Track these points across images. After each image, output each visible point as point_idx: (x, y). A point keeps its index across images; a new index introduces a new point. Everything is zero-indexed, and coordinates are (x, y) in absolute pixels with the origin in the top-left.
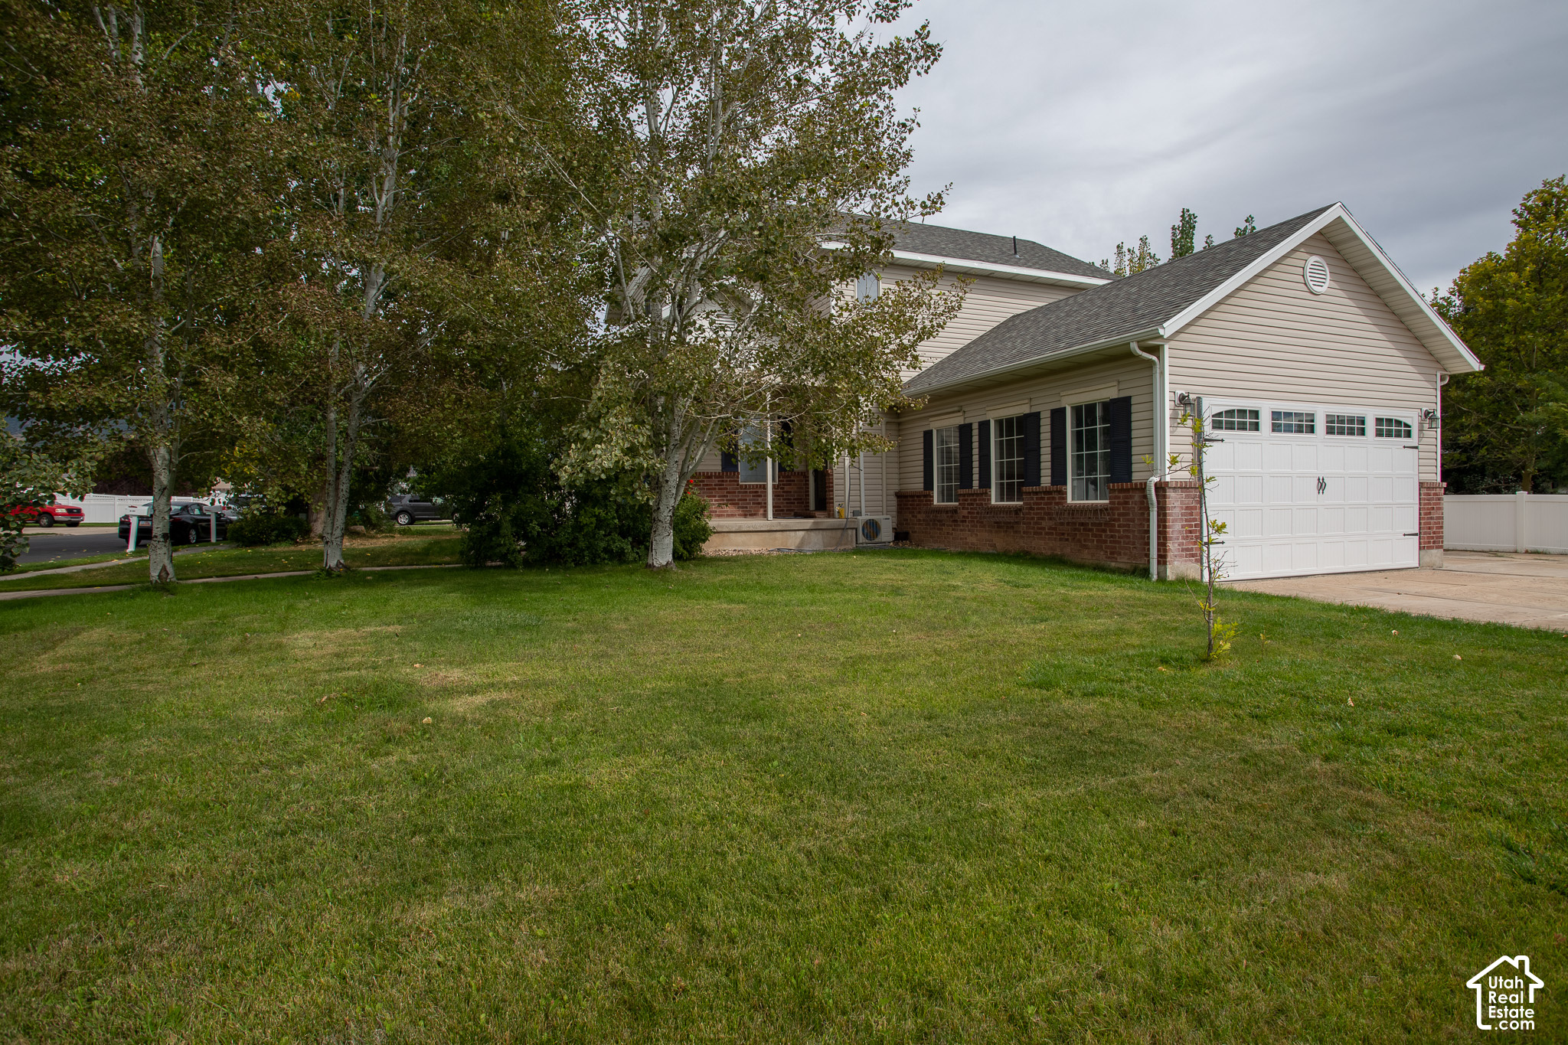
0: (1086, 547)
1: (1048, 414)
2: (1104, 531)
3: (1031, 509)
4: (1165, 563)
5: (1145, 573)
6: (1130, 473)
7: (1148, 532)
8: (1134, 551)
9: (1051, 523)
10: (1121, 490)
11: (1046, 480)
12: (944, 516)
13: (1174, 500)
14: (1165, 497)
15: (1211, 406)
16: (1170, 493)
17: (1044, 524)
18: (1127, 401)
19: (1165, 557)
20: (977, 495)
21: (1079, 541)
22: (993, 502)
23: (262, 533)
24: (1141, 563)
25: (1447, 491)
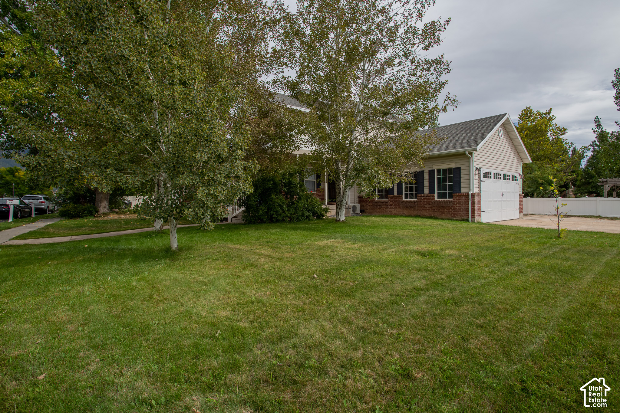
0: (444, 213)
1: (428, 171)
2: (451, 208)
3: (421, 201)
4: (474, 217)
5: (468, 220)
6: (460, 190)
7: (468, 208)
8: (463, 214)
9: (429, 206)
10: (458, 196)
11: (426, 192)
12: (382, 204)
13: (476, 198)
14: (474, 198)
15: (483, 171)
16: (475, 197)
17: (426, 206)
18: (459, 168)
19: (474, 216)
20: (397, 197)
21: (441, 211)
22: (403, 199)
23: (79, 212)
24: (466, 217)
25: (524, 197)
